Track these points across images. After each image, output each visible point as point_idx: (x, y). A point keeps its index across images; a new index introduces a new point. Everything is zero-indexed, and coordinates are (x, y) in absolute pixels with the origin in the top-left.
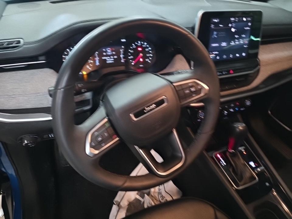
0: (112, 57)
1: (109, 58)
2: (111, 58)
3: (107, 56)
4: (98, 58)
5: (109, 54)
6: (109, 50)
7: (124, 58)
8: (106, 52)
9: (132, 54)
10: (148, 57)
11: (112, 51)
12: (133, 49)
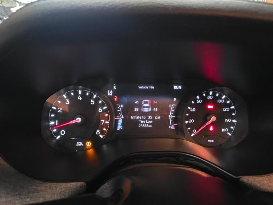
0: (150, 117)
1: (144, 118)
2: (148, 120)
3: (141, 113)
4: (123, 117)
5: (146, 110)
6: (146, 102)
7: (175, 120)
8: (140, 106)
9: (192, 115)
10: (228, 125)
11: (152, 106)
12: (196, 105)
